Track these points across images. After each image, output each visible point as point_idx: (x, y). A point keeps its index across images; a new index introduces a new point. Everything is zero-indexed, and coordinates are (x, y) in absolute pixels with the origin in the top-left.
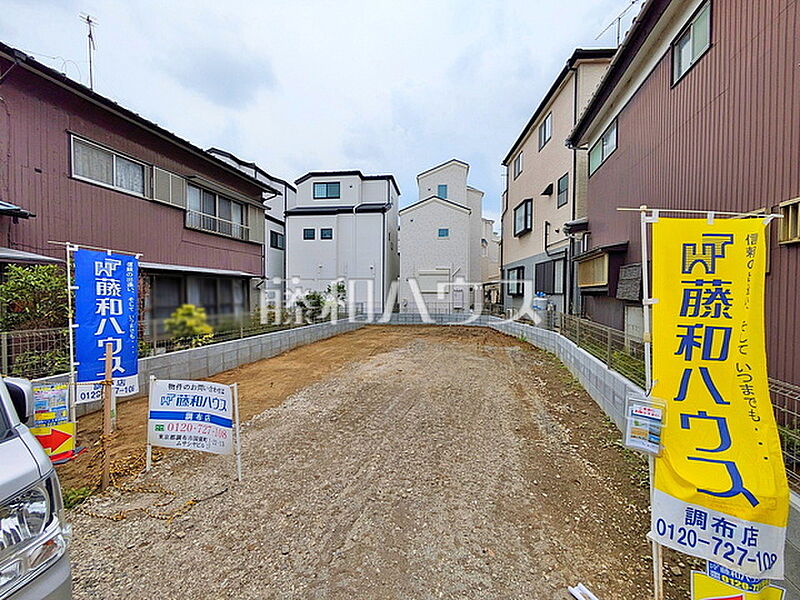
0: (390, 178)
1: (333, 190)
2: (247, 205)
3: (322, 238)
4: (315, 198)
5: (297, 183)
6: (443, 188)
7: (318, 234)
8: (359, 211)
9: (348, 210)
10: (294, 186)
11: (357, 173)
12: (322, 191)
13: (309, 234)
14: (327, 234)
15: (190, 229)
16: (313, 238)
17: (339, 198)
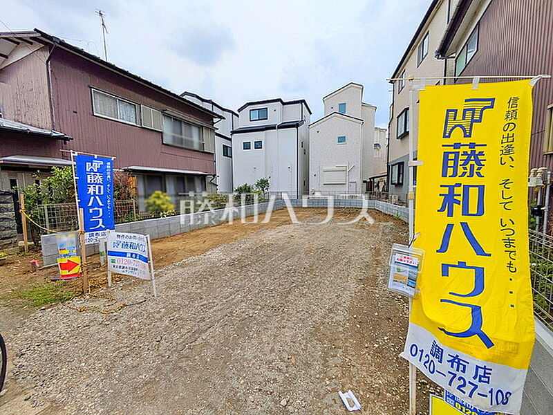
0: (303, 101)
1: (263, 114)
2: (202, 127)
3: (256, 148)
4: (251, 121)
5: (239, 111)
6: (342, 106)
7: (253, 146)
8: (281, 127)
9: (273, 128)
10: (237, 113)
11: (279, 100)
12: (255, 115)
13: (247, 146)
14: (258, 145)
15: (165, 144)
16: (250, 148)
17: (267, 119)
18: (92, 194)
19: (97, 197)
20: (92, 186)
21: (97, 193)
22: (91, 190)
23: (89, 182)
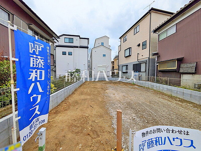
0: (88, 39)
1: (71, 41)
3: (69, 55)
4: (65, 42)
7: (67, 53)
8: (80, 47)
9: (77, 47)
11: (78, 36)
12: (67, 40)
13: (64, 53)
14: (70, 54)
16: (66, 55)
17: (73, 43)
18: (33, 80)
19: (38, 83)
20: (34, 71)
21: (38, 79)
22: (33, 76)
23: (31, 66)
